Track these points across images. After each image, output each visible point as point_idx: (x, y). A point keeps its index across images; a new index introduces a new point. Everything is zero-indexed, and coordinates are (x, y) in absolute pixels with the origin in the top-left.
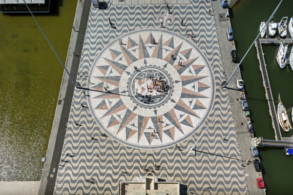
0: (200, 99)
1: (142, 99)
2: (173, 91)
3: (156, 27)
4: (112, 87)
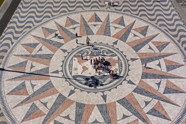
0: (172, 81)
2: (129, 70)
3: (101, 8)
4: (39, 67)
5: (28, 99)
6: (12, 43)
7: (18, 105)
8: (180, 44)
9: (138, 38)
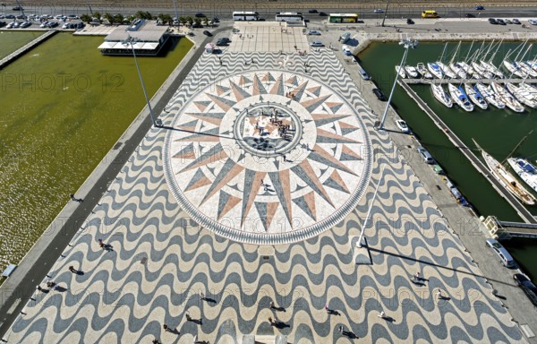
0: (349, 146)
1: (253, 143)
2: (303, 133)
3: (275, 68)
4: (209, 126)
5: (194, 163)
6: (185, 100)
7: (183, 170)
8: (353, 106)
9: (311, 99)
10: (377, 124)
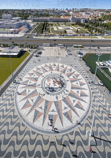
0: (83, 91)
1: (49, 89)
2: (66, 85)
3: (56, 62)
4: (33, 82)
5: (26, 97)
6: (25, 73)
7: (22, 100)
8: (83, 75)
9: (69, 72)
10: (92, 82)
